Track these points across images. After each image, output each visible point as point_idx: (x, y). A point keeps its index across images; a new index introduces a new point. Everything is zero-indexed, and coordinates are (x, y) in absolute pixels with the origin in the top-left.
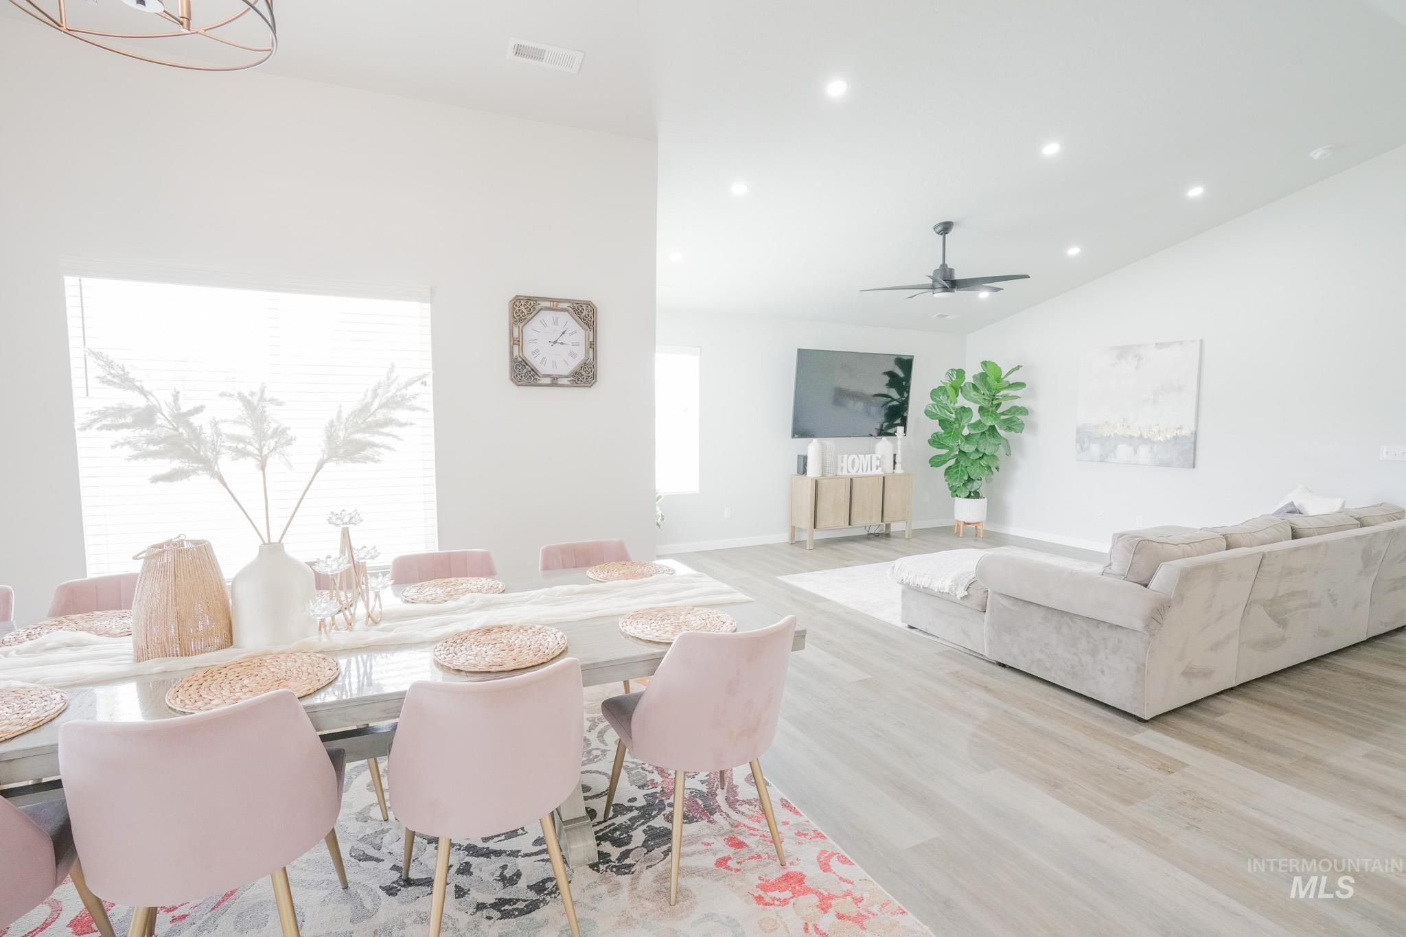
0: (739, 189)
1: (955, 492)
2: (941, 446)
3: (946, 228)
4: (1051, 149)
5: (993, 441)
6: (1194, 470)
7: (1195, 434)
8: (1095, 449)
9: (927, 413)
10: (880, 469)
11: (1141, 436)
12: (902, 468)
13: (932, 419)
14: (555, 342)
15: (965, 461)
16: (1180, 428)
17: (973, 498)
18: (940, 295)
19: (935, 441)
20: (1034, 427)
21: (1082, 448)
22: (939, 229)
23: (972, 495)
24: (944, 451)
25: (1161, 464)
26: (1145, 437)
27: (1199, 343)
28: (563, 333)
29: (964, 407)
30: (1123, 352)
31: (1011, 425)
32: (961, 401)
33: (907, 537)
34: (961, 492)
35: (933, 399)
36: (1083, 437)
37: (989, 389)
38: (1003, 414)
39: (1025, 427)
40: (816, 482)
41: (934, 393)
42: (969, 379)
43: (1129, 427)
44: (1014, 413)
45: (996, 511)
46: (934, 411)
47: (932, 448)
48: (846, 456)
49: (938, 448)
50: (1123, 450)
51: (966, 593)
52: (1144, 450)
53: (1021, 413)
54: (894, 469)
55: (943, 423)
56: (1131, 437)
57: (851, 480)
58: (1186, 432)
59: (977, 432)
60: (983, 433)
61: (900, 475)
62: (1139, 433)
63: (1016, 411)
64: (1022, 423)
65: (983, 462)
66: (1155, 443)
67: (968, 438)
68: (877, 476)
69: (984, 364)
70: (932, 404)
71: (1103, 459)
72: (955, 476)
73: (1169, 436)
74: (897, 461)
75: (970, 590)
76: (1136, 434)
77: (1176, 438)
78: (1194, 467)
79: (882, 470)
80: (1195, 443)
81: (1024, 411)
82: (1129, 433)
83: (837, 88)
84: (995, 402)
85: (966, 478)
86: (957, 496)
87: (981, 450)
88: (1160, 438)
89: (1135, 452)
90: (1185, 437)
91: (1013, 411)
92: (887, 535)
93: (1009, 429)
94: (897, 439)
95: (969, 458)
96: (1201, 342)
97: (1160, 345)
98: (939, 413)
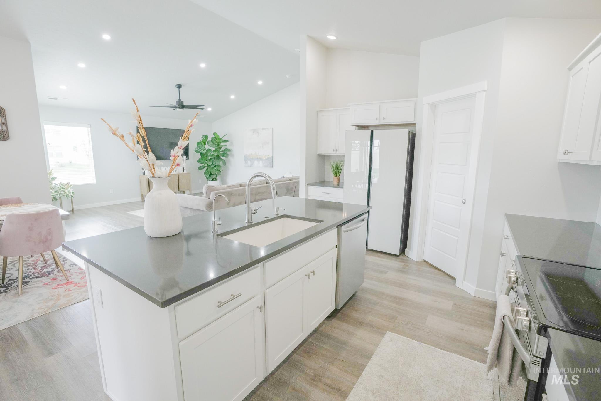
0: (82, 65)
1: (207, 179)
2: (202, 163)
3: (179, 86)
4: (203, 65)
5: (218, 161)
6: (272, 168)
7: (272, 157)
8: (249, 162)
9: (195, 151)
10: (177, 172)
11: (260, 158)
12: (187, 171)
13: (197, 153)
15: (210, 168)
16: (269, 155)
18: (178, 110)
19: (199, 161)
20: (233, 156)
21: (246, 162)
22: (177, 86)
23: (214, 179)
24: (203, 165)
27: (271, 129)
29: (209, 149)
30: (255, 131)
31: (224, 155)
32: (207, 147)
34: (210, 179)
35: (198, 146)
36: (246, 159)
37: (217, 142)
38: (222, 151)
39: (229, 156)
41: (198, 144)
42: (210, 139)
43: (257, 155)
44: (226, 151)
46: (198, 150)
47: (198, 163)
48: (162, 167)
50: (256, 162)
52: (261, 162)
54: (183, 171)
55: (202, 154)
59: (212, 157)
60: (215, 158)
61: (185, 174)
64: (228, 154)
65: (216, 168)
66: (263, 160)
67: (210, 160)
69: (214, 134)
70: (197, 148)
71: (251, 166)
72: (207, 173)
74: (184, 168)
77: (268, 158)
78: (273, 167)
80: (272, 160)
81: (229, 150)
82: (257, 157)
84: (219, 147)
85: (210, 174)
87: (214, 164)
88: (265, 159)
89: (259, 163)
90: (270, 158)
91: (225, 150)
93: (224, 156)
96: (273, 129)
97: (263, 129)
98: (200, 151)
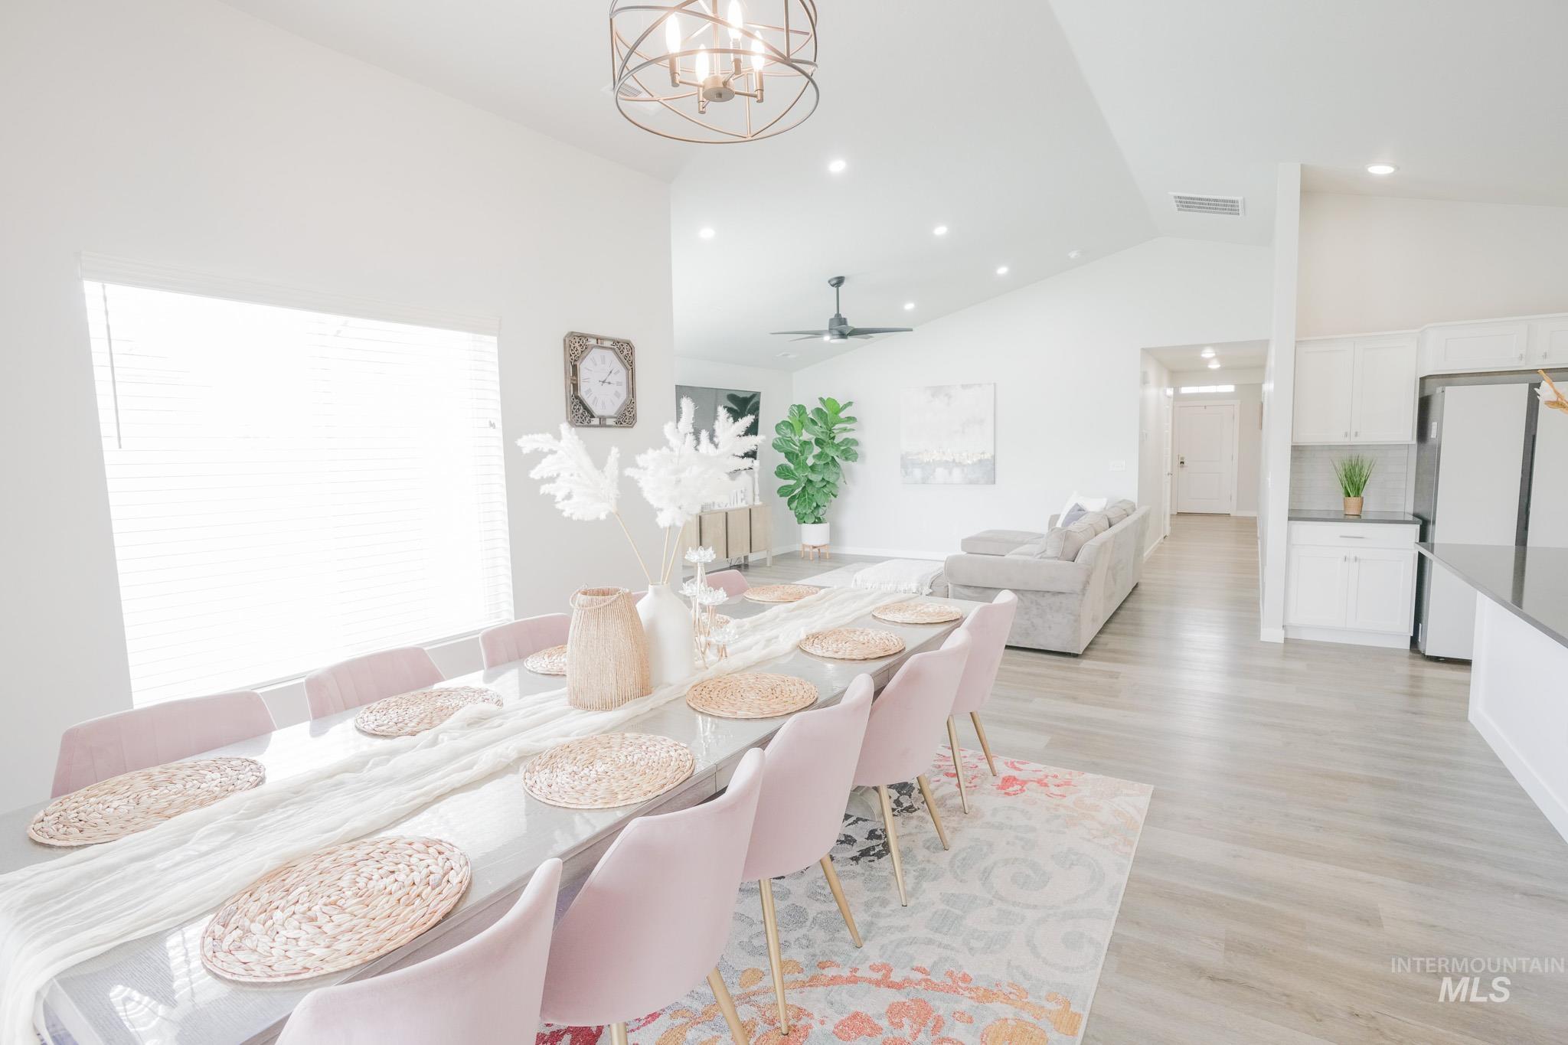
1: (801, 519)
2: (788, 477)
3: (839, 281)
4: (941, 231)
5: (835, 470)
6: (993, 486)
7: (994, 457)
8: (918, 473)
9: (775, 446)
10: (744, 501)
11: (954, 460)
12: (760, 501)
13: (779, 452)
14: (604, 382)
15: (811, 489)
16: (983, 453)
17: (817, 523)
19: (782, 472)
20: (864, 457)
21: (906, 473)
22: (834, 282)
23: (818, 520)
24: (792, 482)
25: (971, 482)
26: (957, 461)
27: (991, 386)
28: (611, 372)
29: (806, 441)
30: (936, 391)
31: (846, 455)
33: (768, 565)
34: (809, 518)
36: (907, 464)
37: (826, 423)
38: (839, 445)
39: (857, 457)
40: (700, 517)
41: (779, 427)
42: (809, 414)
43: (944, 453)
44: (848, 444)
45: (835, 535)
46: (781, 442)
47: (780, 479)
49: (785, 479)
50: (940, 472)
51: (931, 591)
52: (957, 472)
53: (852, 444)
55: (788, 455)
56: (947, 462)
57: (727, 513)
58: (988, 456)
59: (819, 462)
60: (825, 463)
62: (952, 458)
63: (848, 442)
64: (856, 453)
65: (828, 490)
66: (964, 466)
67: (813, 468)
68: (744, 508)
69: (821, 399)
70: (779, 438)
71: (924, 481)
72: (804, 504)
73: (975, 460)
75: (933, 587)
76: (950, 459)
77: (980, 461)
78: (993, 483)
79: (747, 503)
80: (994, 465)
81: (855, 442)
82: (945, 458)
83: (837, 166)
84: (830, 435)
86: (805, 522)
87: (825, 478)
88: (969, 462)
89: (950, 473)
90: (988, 460)
92: (746, 566)
93: (846, 459)
94: (754, 473)
95: (814, 486)
96: (995, 384)
97: (964, 387)
98: (785, 446)
